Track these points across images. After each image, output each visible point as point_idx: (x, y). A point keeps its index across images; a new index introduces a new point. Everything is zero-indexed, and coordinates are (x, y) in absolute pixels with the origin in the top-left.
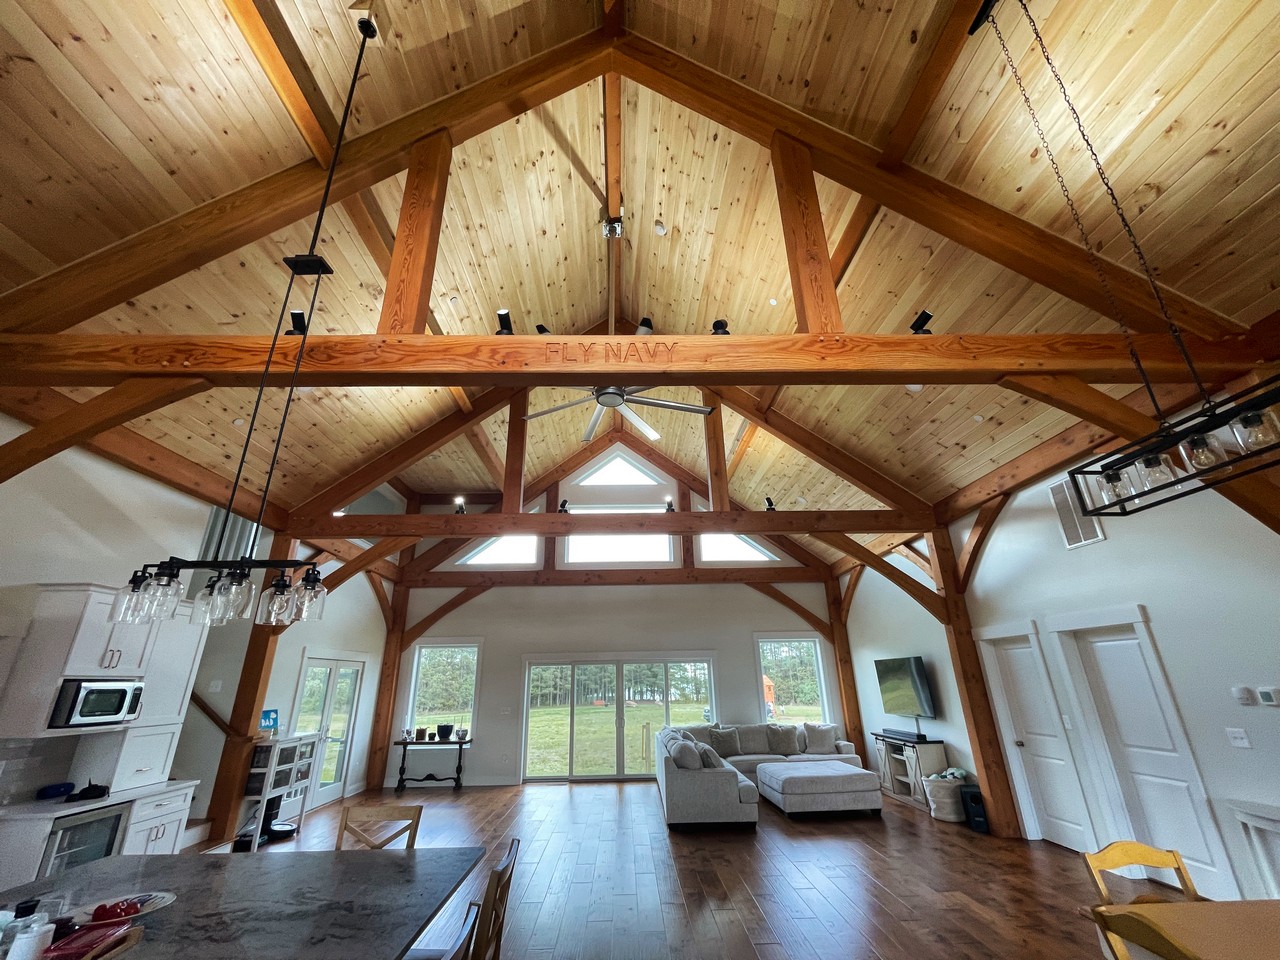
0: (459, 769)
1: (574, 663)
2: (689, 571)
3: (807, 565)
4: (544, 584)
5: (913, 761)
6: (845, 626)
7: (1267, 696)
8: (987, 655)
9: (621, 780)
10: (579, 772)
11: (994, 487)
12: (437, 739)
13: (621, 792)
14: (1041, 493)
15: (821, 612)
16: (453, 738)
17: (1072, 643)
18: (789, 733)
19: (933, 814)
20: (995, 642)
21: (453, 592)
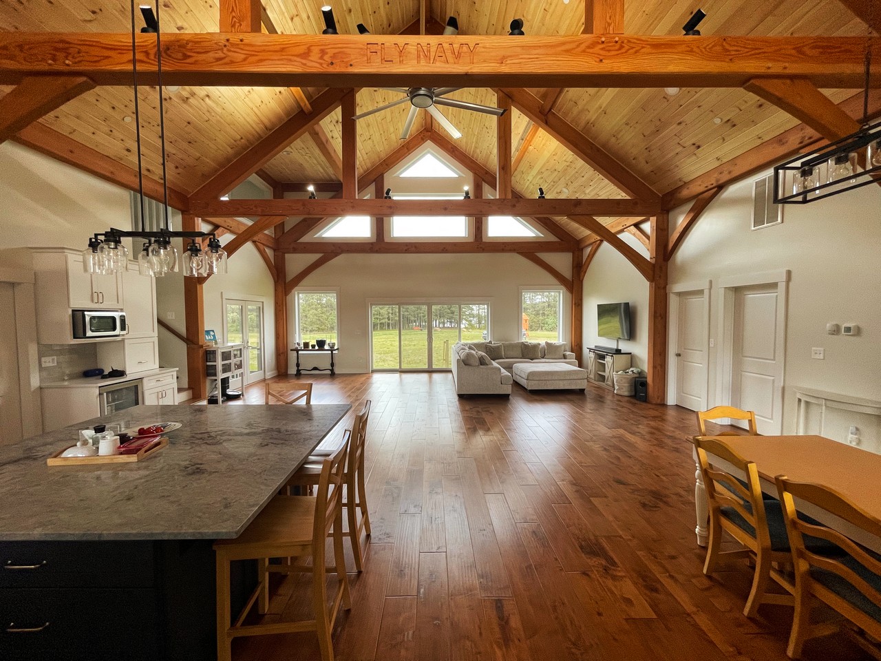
0: (332, 365)
1: (400, 304)
2: (479, 243)
3: (562, 240)
4: (377, 252)
5: (610, 364)
6: (581, 282)
7: (848, 329)
8: (673, 303)
9: (430, 371)
10: (404, 366)
11: (712, 181)
12: (317, 348)
13: (430, 377)
14: (748, 186)
15: (567, 273)
16: (326, 347)
17: (731, 295)
18: (536, 347)
19: (615, 392)
20: (680, 294)
21: (315, 257)
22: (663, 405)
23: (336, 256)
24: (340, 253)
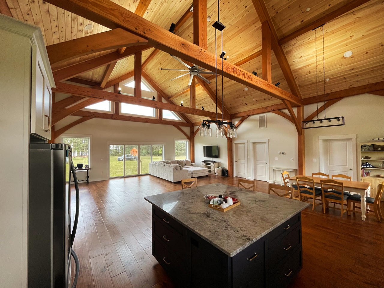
0: (88, 177)
1: (125, 145)
3: (187, 122)
4: (115, 119)
5: (213, 166)
6: (194, 138)
7: (283, 153)
8: (234, 146)
9: (139, 176)
10: (127, 175)
11: (247, 114)
12: (77, 168)
13: (139, 179)
14: (257, 117)
15: (189, 134)
16: (84, 168)
18: (182, 162)
19: (216, 175)
20: (235, 144)
21: (77, 118)
22: (233, 177)
23: (91, 119)
24: (93, 118)
